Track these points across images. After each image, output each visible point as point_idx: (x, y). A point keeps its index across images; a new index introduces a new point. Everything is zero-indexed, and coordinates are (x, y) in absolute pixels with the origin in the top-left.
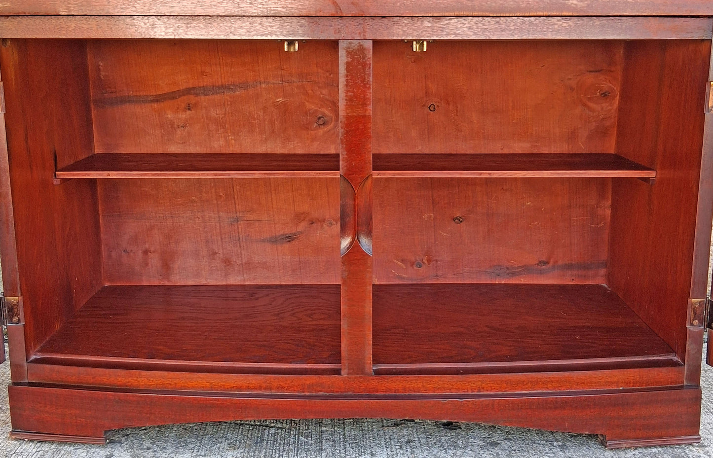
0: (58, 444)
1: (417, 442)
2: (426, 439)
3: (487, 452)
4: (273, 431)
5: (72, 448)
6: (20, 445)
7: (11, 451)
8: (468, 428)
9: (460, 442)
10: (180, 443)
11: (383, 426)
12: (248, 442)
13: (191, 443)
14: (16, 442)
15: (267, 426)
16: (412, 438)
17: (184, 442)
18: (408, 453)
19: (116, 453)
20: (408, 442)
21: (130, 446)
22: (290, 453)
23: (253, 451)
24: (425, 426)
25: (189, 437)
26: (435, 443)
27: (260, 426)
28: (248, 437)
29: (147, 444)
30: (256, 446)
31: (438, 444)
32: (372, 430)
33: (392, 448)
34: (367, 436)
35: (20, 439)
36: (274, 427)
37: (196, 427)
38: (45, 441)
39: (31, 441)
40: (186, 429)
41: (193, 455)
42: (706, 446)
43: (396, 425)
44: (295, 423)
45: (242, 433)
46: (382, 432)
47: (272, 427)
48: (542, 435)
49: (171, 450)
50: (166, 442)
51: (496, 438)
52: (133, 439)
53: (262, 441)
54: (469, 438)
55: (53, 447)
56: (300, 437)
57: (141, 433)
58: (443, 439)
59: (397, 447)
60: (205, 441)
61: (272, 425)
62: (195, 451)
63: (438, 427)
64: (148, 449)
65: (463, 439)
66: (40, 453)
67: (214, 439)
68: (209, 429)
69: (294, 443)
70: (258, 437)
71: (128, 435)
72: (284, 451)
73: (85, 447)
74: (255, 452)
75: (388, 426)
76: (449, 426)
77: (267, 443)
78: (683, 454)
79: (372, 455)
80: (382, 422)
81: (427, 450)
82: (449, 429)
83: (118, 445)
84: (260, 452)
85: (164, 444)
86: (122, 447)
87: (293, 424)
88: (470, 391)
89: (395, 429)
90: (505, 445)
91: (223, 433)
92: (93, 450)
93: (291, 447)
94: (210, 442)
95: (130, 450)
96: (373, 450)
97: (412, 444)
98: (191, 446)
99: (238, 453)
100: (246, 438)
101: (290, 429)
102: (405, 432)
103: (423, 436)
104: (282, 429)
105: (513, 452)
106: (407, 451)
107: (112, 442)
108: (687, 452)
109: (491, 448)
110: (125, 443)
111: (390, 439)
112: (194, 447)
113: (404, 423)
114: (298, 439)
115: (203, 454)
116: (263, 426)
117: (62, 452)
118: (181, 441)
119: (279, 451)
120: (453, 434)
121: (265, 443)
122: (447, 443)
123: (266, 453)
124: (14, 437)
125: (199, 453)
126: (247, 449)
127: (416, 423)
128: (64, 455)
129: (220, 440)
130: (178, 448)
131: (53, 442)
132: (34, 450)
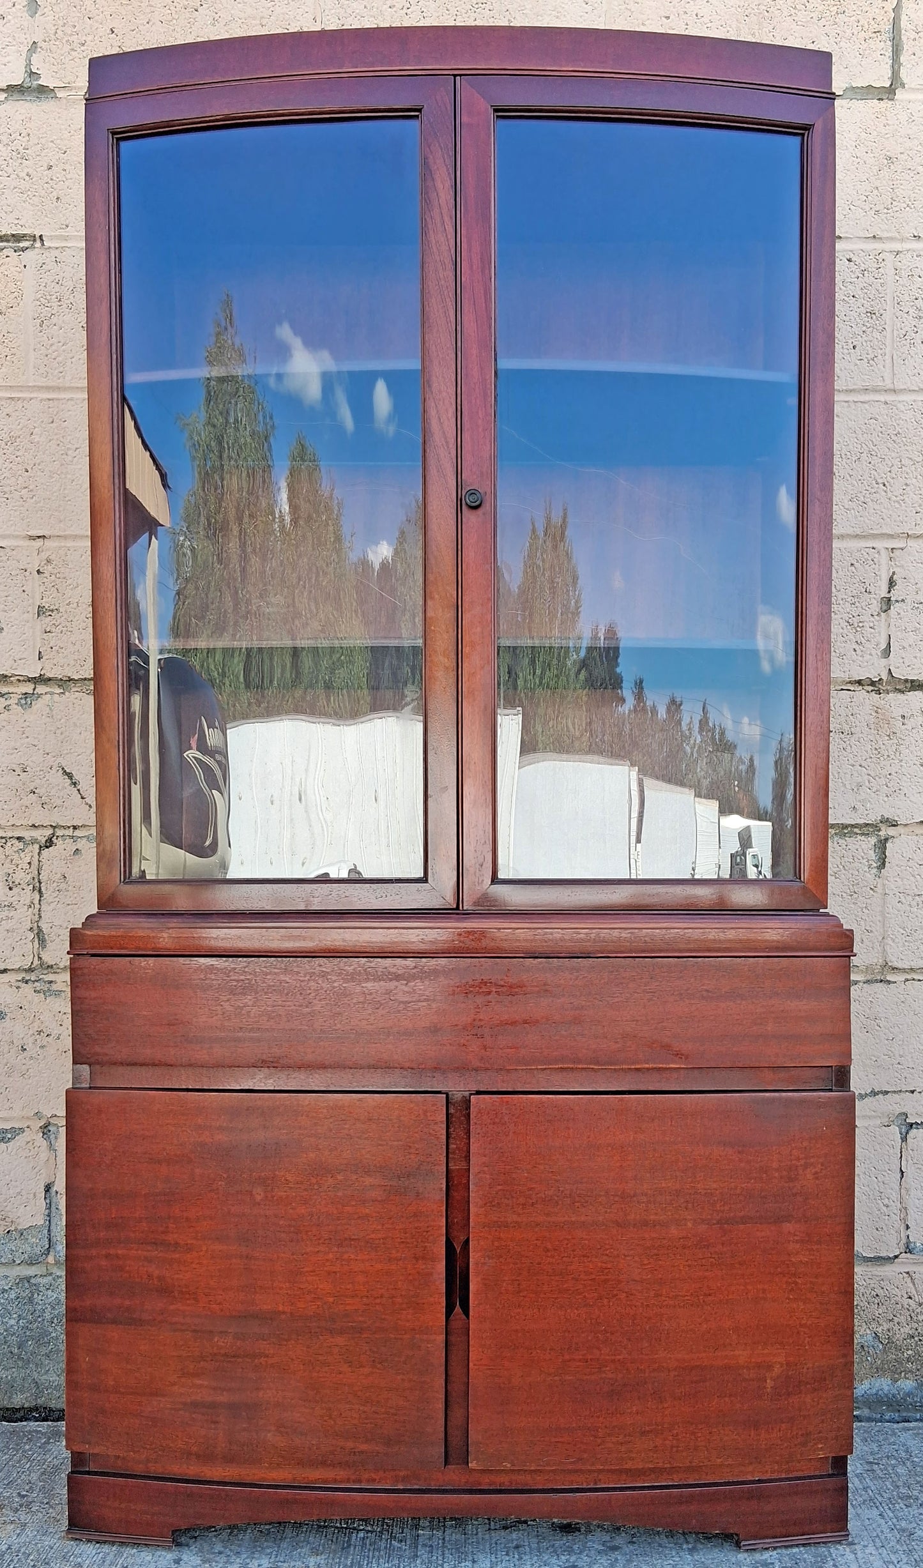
0: (119, 1545)
1: (526, 1547)
2: (538, 1543)
3: (605, 1557)
4: (361, 1534)
5: (135, 1550)
6: (77, 1545)
7: (68, 1552)
8: (589, 1531)
9: (576, 1547)
10: (255, 1548)
11: (489, 1529)
12: (333, 1547)
13: (268, 1547)
14: (72, 1543)
15: (354, 1529)
16: (522, 1543)
17: (260, 1547)
18: (514, 1560)
19: (185, 1557)
20: (517, 1547)
21: (199, 1549)
22: (381, 1560)
23: (338, 1558)
24: (539, 1529)
25: (266, 1541)
26: (547, 1549)
27: (346, 1528)
28: (332, 1541)
29: (218, 1547)
30: (342, 1551)
31: (551, 1550)
32: (477, 1534)
33: (496, 1554)
34: (470, 1541)
35: (76, 1539)
36: (363, 1530)
37: (273, 1530)
38: (105, 1542)
39: (89, 1541)
40: (261, 1532)
41: (271, 1560)
42: (855, 1544)
43: (505, 1528)
44: (387, 1526)
45: (326, 1536)
46: (487, 1537)
47: (361, 1530)
48: (672, 1537)
49: (245, 1556)
50: (239, 1546)
51: (619, 1540)
52: (202, 1542)
53: (349, 1546)
54: (587, 1543)
55: (114, 1548)
56: (393, 1542)
57: (210, 1535)
58: (557, 1544)
59: (503, 1553)
60: (284, 1545)
61: (361, 1527)
62: (273, 1556)
63: (553, 1530)
64: (220, 1553)
65: (580, 1543)
66: (101, 1555)
67: (295, 1544)
68: (288, 1532)
69: (386, 1548)
70: (344, 1541)
71: (196, 1537)
72: (373, 1557)
73: (149, 1550)
74: (340, 1559)
75: (496, 1529)
76: (567, 1529)
77: (355, 1548)
78: (826, 1553)
79: (474, 1562)
80: (489, 1524)
81: (537, 1555)
82: (566, 1532)
83: (186, 1548)
84: (346, 1558)
85: (237, 1548)
86: (191, 1551)
87: (385, 1527)
88: (585, 1484)
89: (503, 1533)
90: (627, 1549)
91: (304, 1537)
92: (159, 1553)
93: (382, 1553)
94: (290, 1547)
95: (200, 1554)
96: (475, 1556)
97: (520, 1549)
98: (269, 1551)
99: (321, 1559)
100: (330, 1542)
101: (381, 1532)
102: (514, 1536)
103: (535, 1540)
104: (372, 1532)
105: (635, 1556)
106: (514, 1557)
107: (179, 1545)
108: (832, 1550)
109: (610, 1553)
110: (194, 1546)
111: (496, 1544)
112: (272, 1552)
113: (515, 1526)
114: (391, 1544)
115: (282, 1559)
116: (350, 1529)
117: (125, 1555)
118: (256, 1546)
119: (368, 1557)
120: (569, 1538)
121: (352, 1548)
122: (561, 1548)
123: (353, 1559)
124: (70, 1536)
125: (277, 1559)
126: (331, 1555)
127: (528, 1526)
128: (127, 1557)
129: (301, 1545)
130: (253, 1553)
131: (113, 1543)
132: (94, 1552)
